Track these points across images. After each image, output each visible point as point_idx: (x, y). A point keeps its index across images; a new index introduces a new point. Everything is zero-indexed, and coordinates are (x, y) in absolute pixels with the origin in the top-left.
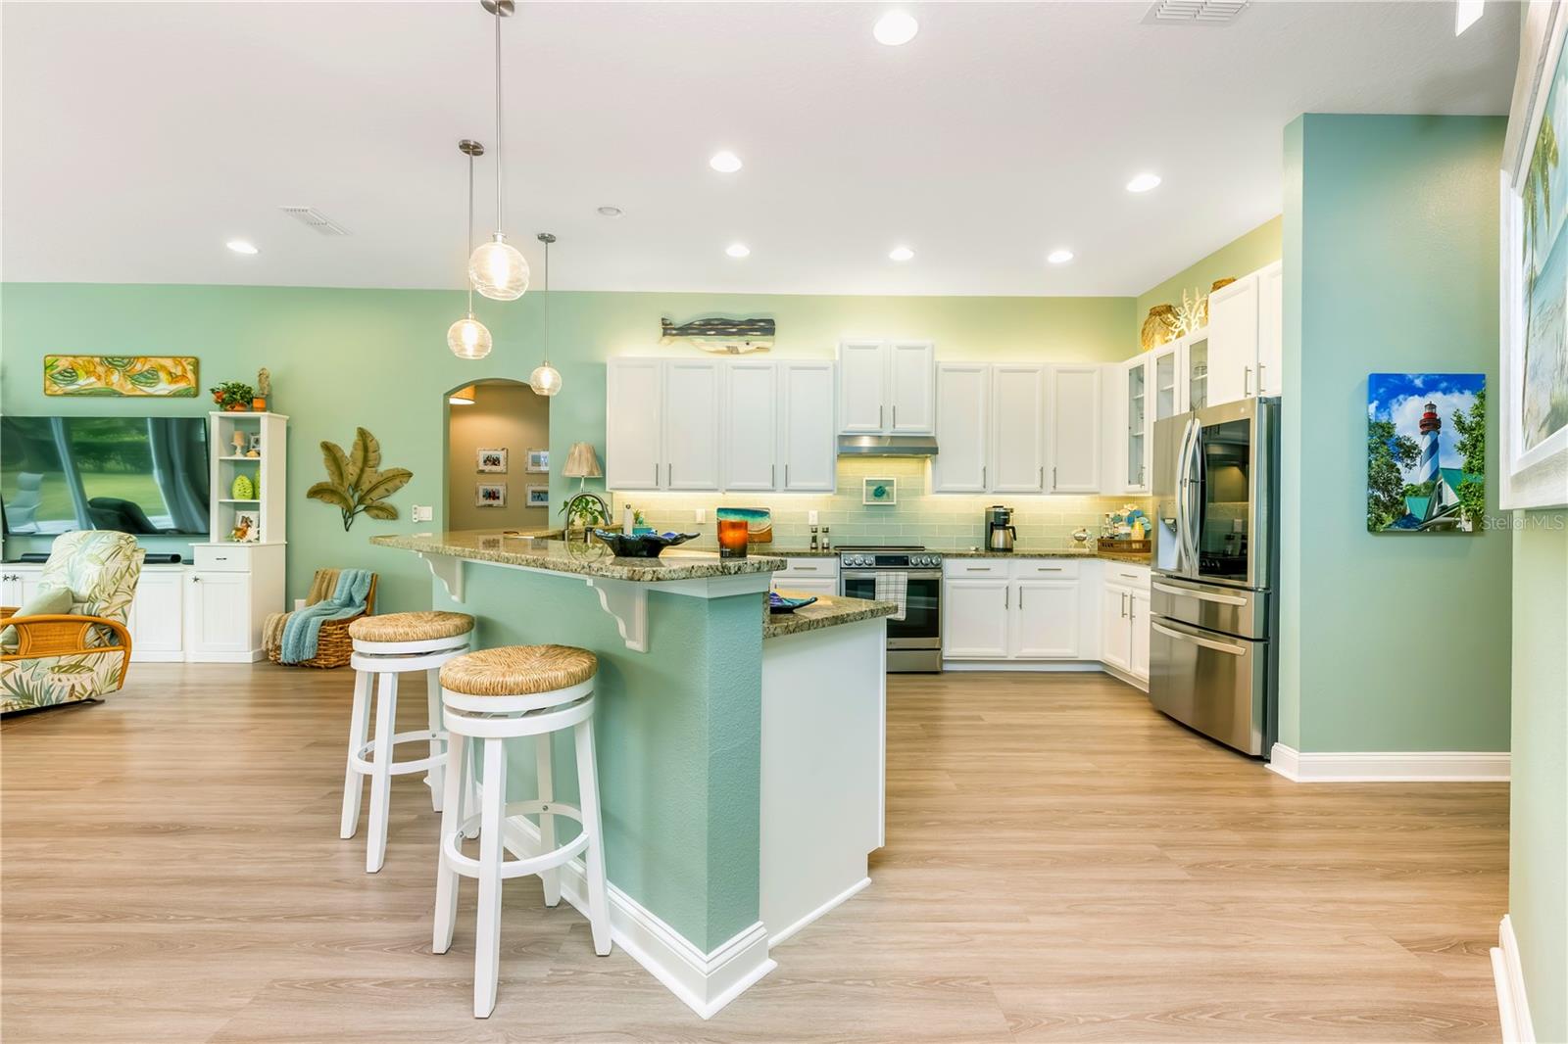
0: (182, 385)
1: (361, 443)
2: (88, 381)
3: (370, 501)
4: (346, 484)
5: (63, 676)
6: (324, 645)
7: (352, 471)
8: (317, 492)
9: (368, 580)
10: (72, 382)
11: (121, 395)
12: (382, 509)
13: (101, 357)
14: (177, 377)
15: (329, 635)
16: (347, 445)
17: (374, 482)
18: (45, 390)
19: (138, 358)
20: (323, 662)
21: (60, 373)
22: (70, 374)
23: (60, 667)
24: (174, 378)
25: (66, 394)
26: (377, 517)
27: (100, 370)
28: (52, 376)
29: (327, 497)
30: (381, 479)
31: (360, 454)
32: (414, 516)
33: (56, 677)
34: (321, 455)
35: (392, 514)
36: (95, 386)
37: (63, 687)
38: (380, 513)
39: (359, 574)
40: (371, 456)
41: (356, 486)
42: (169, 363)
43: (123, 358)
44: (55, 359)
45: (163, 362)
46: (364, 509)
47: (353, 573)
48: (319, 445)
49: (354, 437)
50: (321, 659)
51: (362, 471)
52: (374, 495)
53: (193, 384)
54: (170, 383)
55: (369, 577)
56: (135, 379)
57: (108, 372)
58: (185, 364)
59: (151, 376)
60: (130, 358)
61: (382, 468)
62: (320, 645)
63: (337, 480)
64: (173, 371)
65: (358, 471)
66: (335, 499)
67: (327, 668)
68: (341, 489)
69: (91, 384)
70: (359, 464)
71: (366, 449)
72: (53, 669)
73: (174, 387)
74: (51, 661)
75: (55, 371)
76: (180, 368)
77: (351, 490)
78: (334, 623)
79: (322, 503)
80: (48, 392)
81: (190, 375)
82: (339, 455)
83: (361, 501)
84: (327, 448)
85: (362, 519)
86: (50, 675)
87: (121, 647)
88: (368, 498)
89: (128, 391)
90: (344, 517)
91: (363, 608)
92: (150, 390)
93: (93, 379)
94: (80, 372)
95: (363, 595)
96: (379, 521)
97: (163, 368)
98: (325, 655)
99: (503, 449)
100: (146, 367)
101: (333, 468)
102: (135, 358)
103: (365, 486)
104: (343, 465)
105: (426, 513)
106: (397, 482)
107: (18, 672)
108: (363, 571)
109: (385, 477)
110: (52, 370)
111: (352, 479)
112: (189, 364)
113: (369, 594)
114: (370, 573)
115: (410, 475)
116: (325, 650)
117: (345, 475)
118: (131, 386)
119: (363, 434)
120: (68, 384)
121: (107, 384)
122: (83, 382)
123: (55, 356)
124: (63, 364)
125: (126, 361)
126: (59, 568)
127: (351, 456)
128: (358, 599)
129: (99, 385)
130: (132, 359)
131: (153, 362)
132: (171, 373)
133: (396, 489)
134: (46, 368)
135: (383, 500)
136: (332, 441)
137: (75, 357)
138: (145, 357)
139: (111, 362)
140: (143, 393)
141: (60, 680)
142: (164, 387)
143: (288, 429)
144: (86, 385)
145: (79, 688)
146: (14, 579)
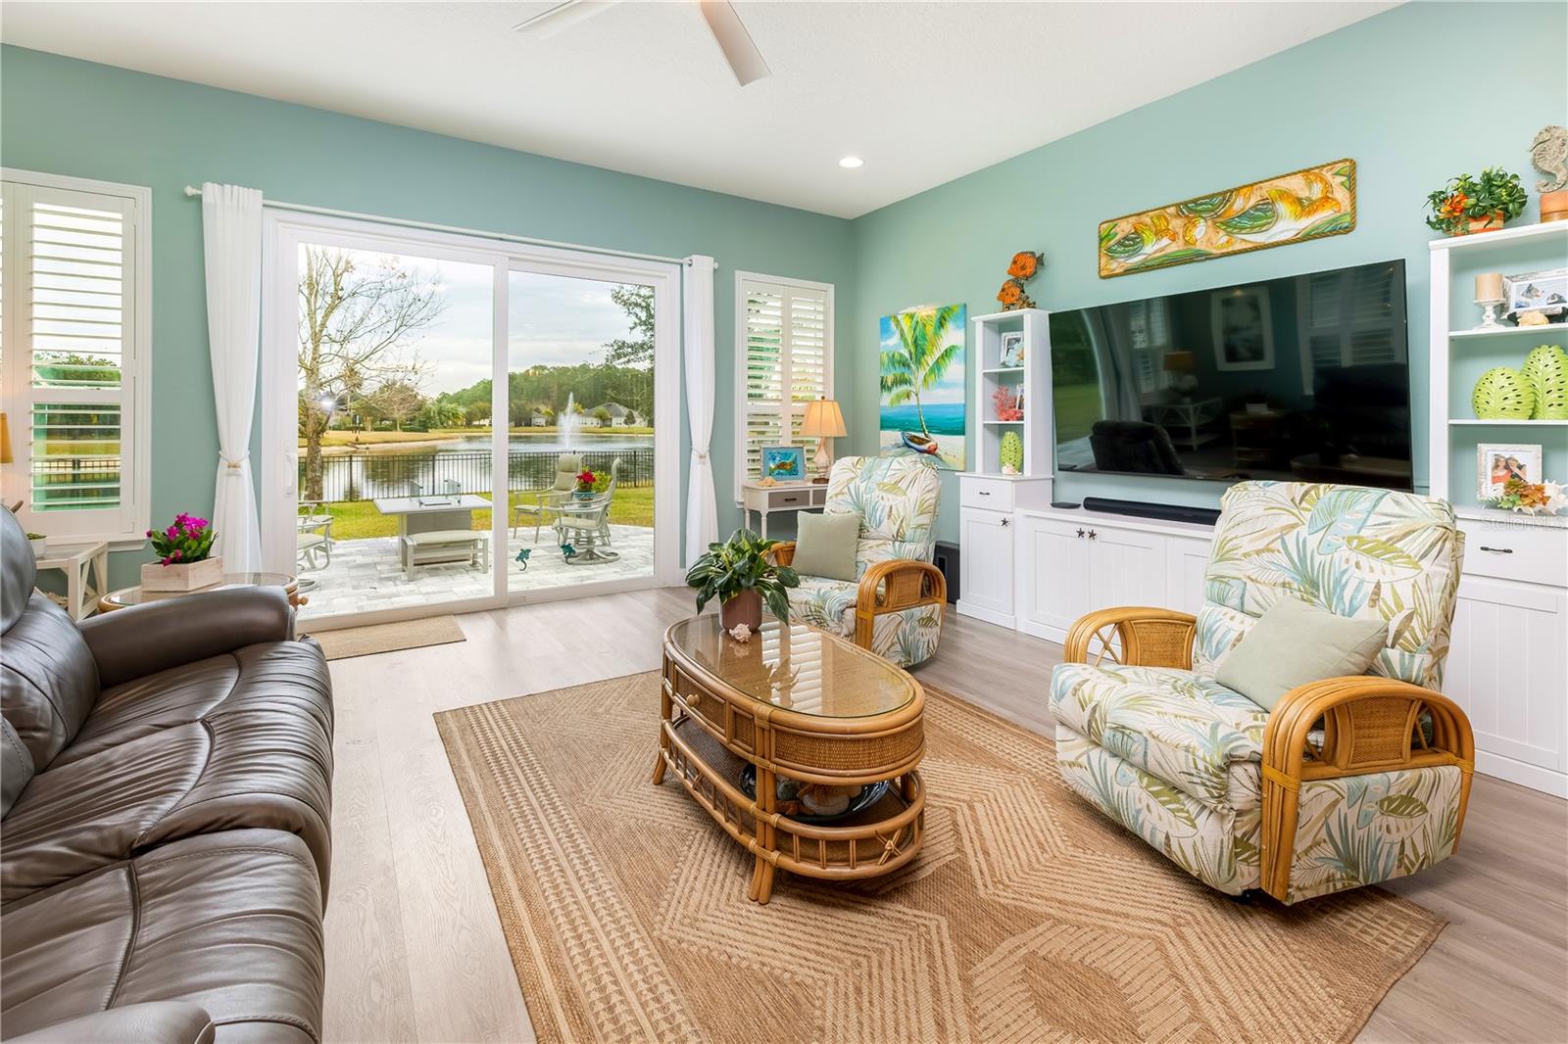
2: (1157, 247)
10: (1135, 253)
11: (1207, 257)
13: (1177, 205)
14: (1312, 202)
18: (1099, 272)
19: (1238, 189)
21: (1119, 243)
22: (1132, 242)
24: (1304, 206)
25: (1128, 272)
27: (1176, 224)
28: (1109, 250)
36: (1168, 251)
42: (1296, 185)
43: (1213, 196)
44: (1112, 224)
45: (1282, 184)
53: (1346, 205)
54: (1298, 217)
56: (1231, 225)
57: (1191, 223)
58: (1328, 176)
59: (1264, 213)
60: (1223, 193)
64: (1304, 195)
69: (1161, 250)
73: (1306, 223)
75: (1112, 242)
76: (1317, 187)
80: (1104, 273)
81: (1341, 195)
89: (1221, 247)
92: (1259, 238)
93: (1165, 241)
94: (1147, 235)
97: (1284, 195)
100: (1253, 202)
102: (1231, 191)
110: (1110, 240)
112: (1335, 174)
118: (1226, 238)
120: (1129, 257)
121: (1187, 242)
122: (1151, 248)
123: (1111, 221)
124: (1125, 228)
125: (1216, 201)
129: (1175, 248)
130: (1227, 196)
131: (1266, 190)
132: (1299, 201)
134: (1101, 240)
137: (1140, 214)
138: (1253, 184)
139: (1193, 209)
140: (1250, 246)
142: (1287, 225)
144: (1156, 252)
145: (1408, 851)
146: (1092, 535)
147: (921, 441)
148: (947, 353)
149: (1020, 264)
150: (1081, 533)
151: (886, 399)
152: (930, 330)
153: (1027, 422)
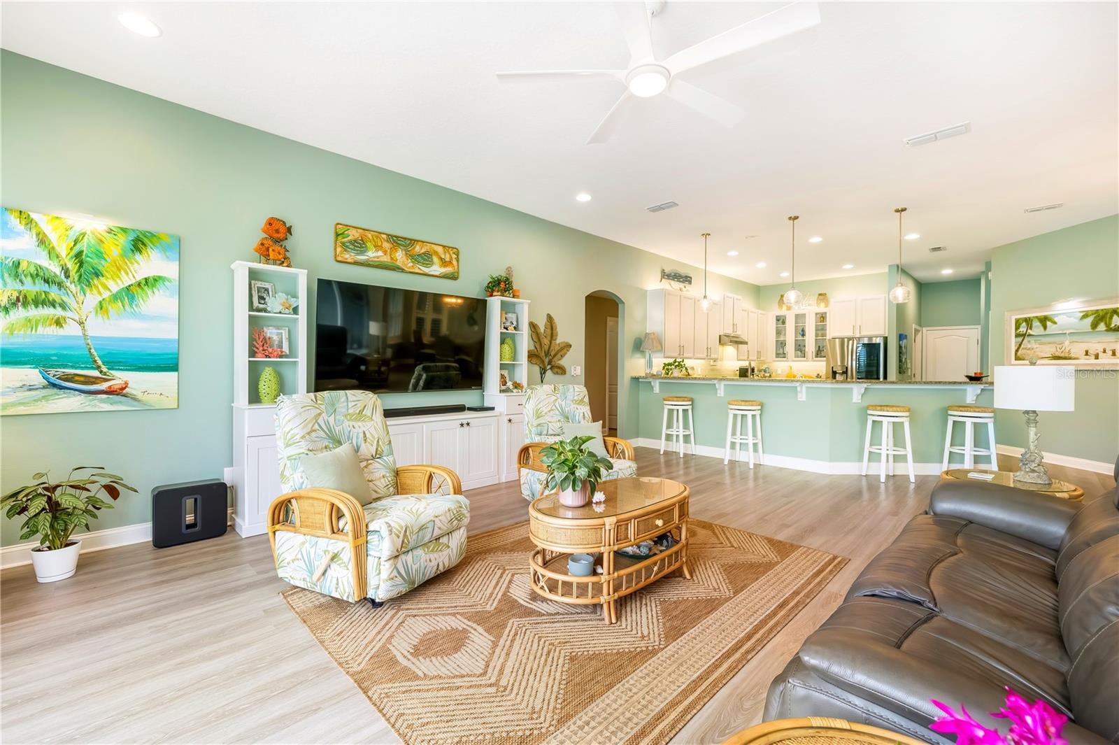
0: (449, 270)
1: (549, 323)
2: (375, 254)
3: (554, 363)
4: (543, 351)
7: (546, 343)
10: (362, 253)
11: (402, 271)
12: (558, 368)
13: (388, 235)
14: (446, 262)
16: (542, 325)
17: (556, 350)
18: (336, 257)
19: (416, 241)
21: (351, 243)
22: (359, 245)
24: (444, 263)
25: (357, 263)
26: (556, 373)
27: (387, 245)
28: (343, 244)
29: (534, 360)
30: (558, 348)
31: (549, 332)
32: (573, 372)
34: (529, 331)
35: (563, 371)
36: (383, 260)
38: (558, 371)
40: (554, 333)
41: (547, 354)
42: (440, 249)
43: (405, 239)
44: (346, 228)
45: (434, 248)
46: (551, 369)
49: (545, 320)
51: (550, 342)
52: (555, 359)
53: (456, 267)
54: (441, 266)
56: (413, 258)
57: (393, 249)
58: (451, 252)
59: (426, 258)
60: (411, 240)
63: (538, 349)
64: (443, 257)
66: (537, 361)
68: (541, 355)
69: (378, 257)
70: (549, 338)
71: (552, 329)
73: (444, 270)
75: (345, 240)
76: (448, 256)
77: (545, 356)
79: (531, 364)
80: (339, 259)
81: (455, 262)
82: (538, 331)
83: (550, 363)
84: (532, 326)
85: (549, 375)
88: (553, 361)
89: (410, 268)
90: (540, 374)
92: (426, 270)
93: (380, 253)
94: (369, 245)
96: (557, 377)
97: (436, 253)
100: (424, 250)
101: (536, 340)
103: (552, 353)
104: (541, 338)
105: (578, 370)
106: (565, 350)
109: (562, 347)
110: (343, 238)
111: (546, 348)
112: (454, 253)
117: (542, 345)
118: (411, 263)
119: (550, 318)
120: (358, 254)
121: (392, 258)
122: (372, 254)
123: (346, 225)
124: (353, 234)
125: (407, 242)
127: (545, 333)
129: (386, 259)
131: (428, 247)
132: (441, 259)
133: (565, 355)
134: (337, 235)
135: (559, 363)
136: (535, 321)
137: (364, 230)
138: (423, 242)
139: (396, 241)
140: (421, 272)
142: (436, 269)
144: (375, 257)
148: (149, 281)
152: (113, 249)
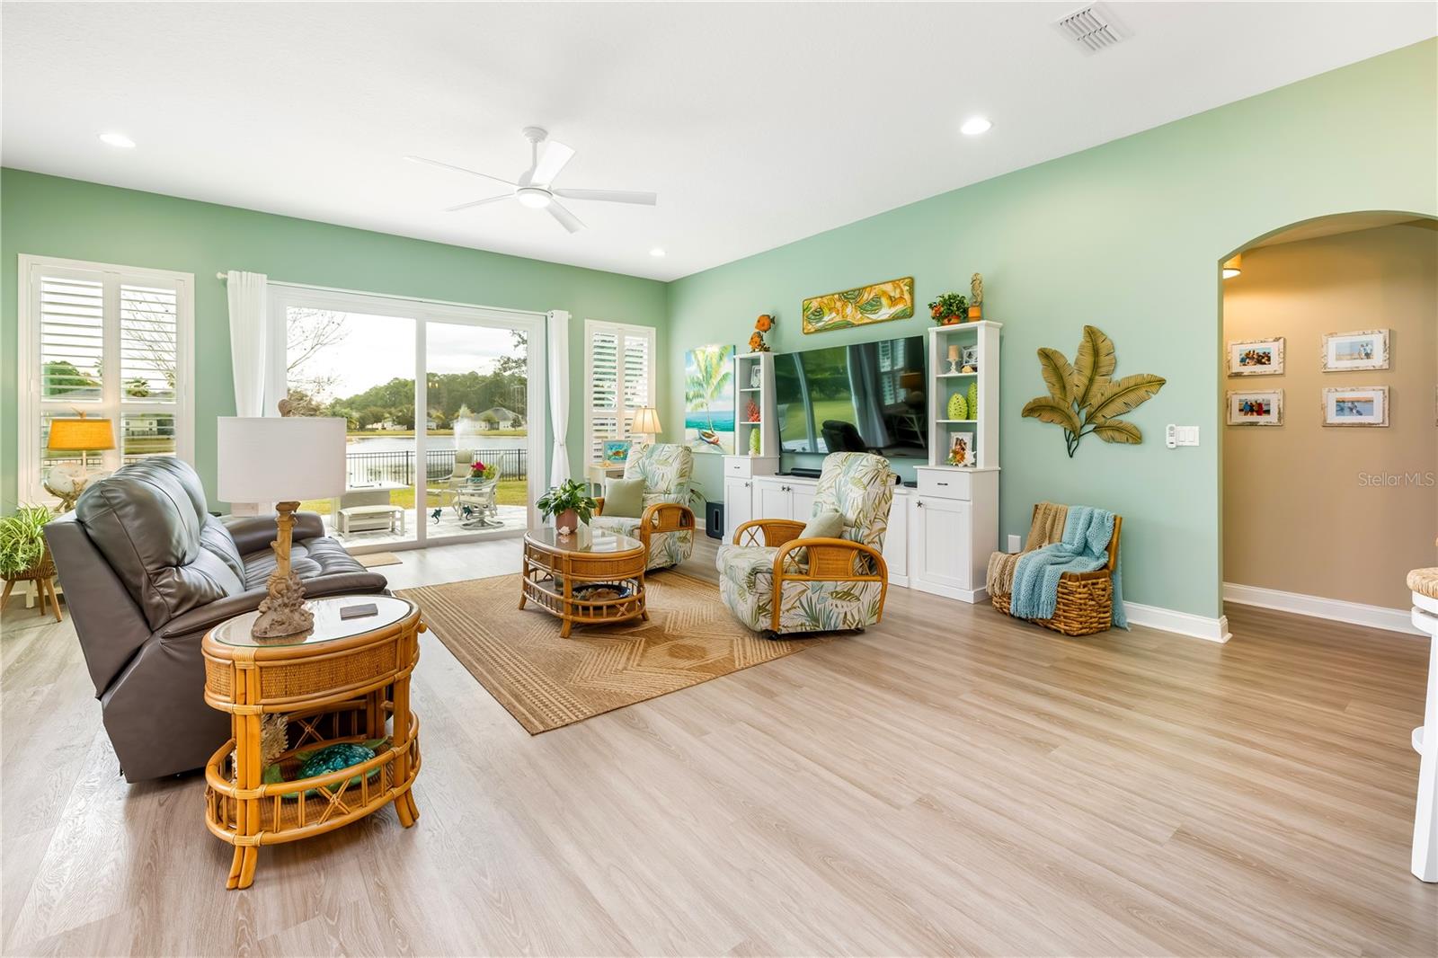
0: (899, 307)
1: (1090, 344)
2: (830, 317)
3: (1103, 419)
4: (1070, 399)
5: (839, 603)
6: (1064, 604)
7: (1077, 381)
8: (1035, 410)
9: (1109, 524)
10: (820, 320)
11: (852, 326)
12: (1119, 429)
13: (839, 294)
14: (896, 299)
15: (1071, 593)
16: (1070, 349)
17: (1108, 394)
18: (803, 329)
19: (865, 288)
20: (1062, 626)
21: (812, 314)
22: (819, 313)
23: (837, 593)
24: (893, 301)
25: (817, 331)
26: (1113, 440)
27: (839, 304)
28: (807, 317)
29: (1046, 415)
30: (1117, 390)
31: (1088, 360)
32: (1169, 439)
33: (835, 602)
34: (1037, 365)
35: (1134, 437)
36: (835, 320)
37: (839, 614)
38: (1116, 435)
39: (1096, 515)
40: (1104, 360)
41: (1083, 401)
42: (888, 288)
43: (854, 291)
44: (809, 302)
45: (884, 287)
46: (1094, 430)
47: (1087, 510)
48: (1037, 356)
49: (1079, 338)
50: (1060, 623)
51: (1091, 380)
52: (1108, 412)
53: (909, 304)
54: (891, 307)
55: (1111, 520)
56: (863, 308)
57: (844, 305)
58: (902, 286)
59: (875, 304)
60: (859, 290)
61: (1119, 375)
62: (1058, 603)
63: (1058, 395)
64: (892, 294)
65: (1086, 382)
66: (1057, 417)
67: (1067, 634)
68: (1063, 405)
69: (831, 320)
70: (1088, 372)
71: (1096, 352)
72: (832, 594)
73: (893, 310)
74: (829, 586)
76: (898, 291)
77: (1076, 407)
78: (1077, 578)
79: (1040, 422)
80: (805, 331)
81: (907, 296)
82: (1060, 363)
83: (1089, 419)
84: (1046, 355)
85: (1091, 442)
86: (830, 601)
87: (879, 578)
88: (1100, 415)
89: (858, 320)
90: (1068, 441)
91: (1103, 561)
92: (874, 317)
93: (834, 314)
94: (826, 310)
95: (1105, 543)
96: (1115, 445)
97: (884, 293)
98: (1065, 617)
99: (1277, 340)
100: (872, 296)
101: (1054, 380)
102: (863, 288)
103: (1096, 400)
104: (1065, 375)
105: (1189, 435)
106: (1142, 392)
107: (809, 593)
108: (1102, 511)
109: (1122, 387)
110: (808, 312)
111: (1079, 392)
112: (905, 285)
113: (1110, 543)
114: (1112, 514)
115: (1161, 382)
116: (1064, 611)
117: (1068, 387)
118: (860, 316)
119: (1091, 333)
120: (817, 322)
121: (843, 317)
122: (828, 318)
123: (808, 300)
124: (815, 305)
125: (856, 293)
126: (828, 488)
127: (1076, 363)
128: (1097, 547)
129: (838, 319)
130: (860, 291)
131: (877, 290)
132: (891, 297)
133: (1141, 401)
134: (804, 311)
135: (1119, 418)
136: (1051, 346)
137: (821, 297)
138: (871, 286)
139: (846, 297)
140: (870, 321)
141: (836, 606)
142: (886, 312)
143: (1001, 339)
144: (829, 321)
145: (849, 617)
146: (789, 489)
147: (710, 436)
148: (725, 377)
149: (761, 322)
150: (783, 489)
151: (689, 407)
152: (715, 361)
153: (762, 423)
